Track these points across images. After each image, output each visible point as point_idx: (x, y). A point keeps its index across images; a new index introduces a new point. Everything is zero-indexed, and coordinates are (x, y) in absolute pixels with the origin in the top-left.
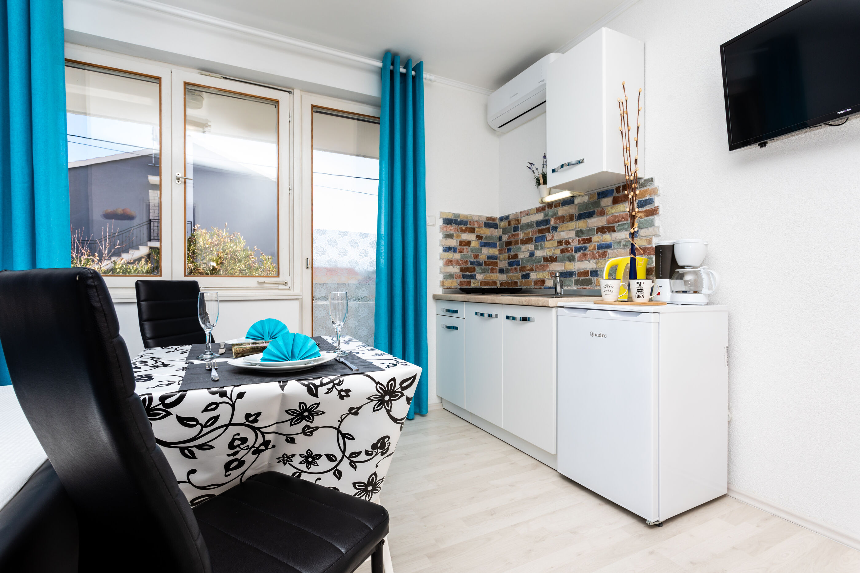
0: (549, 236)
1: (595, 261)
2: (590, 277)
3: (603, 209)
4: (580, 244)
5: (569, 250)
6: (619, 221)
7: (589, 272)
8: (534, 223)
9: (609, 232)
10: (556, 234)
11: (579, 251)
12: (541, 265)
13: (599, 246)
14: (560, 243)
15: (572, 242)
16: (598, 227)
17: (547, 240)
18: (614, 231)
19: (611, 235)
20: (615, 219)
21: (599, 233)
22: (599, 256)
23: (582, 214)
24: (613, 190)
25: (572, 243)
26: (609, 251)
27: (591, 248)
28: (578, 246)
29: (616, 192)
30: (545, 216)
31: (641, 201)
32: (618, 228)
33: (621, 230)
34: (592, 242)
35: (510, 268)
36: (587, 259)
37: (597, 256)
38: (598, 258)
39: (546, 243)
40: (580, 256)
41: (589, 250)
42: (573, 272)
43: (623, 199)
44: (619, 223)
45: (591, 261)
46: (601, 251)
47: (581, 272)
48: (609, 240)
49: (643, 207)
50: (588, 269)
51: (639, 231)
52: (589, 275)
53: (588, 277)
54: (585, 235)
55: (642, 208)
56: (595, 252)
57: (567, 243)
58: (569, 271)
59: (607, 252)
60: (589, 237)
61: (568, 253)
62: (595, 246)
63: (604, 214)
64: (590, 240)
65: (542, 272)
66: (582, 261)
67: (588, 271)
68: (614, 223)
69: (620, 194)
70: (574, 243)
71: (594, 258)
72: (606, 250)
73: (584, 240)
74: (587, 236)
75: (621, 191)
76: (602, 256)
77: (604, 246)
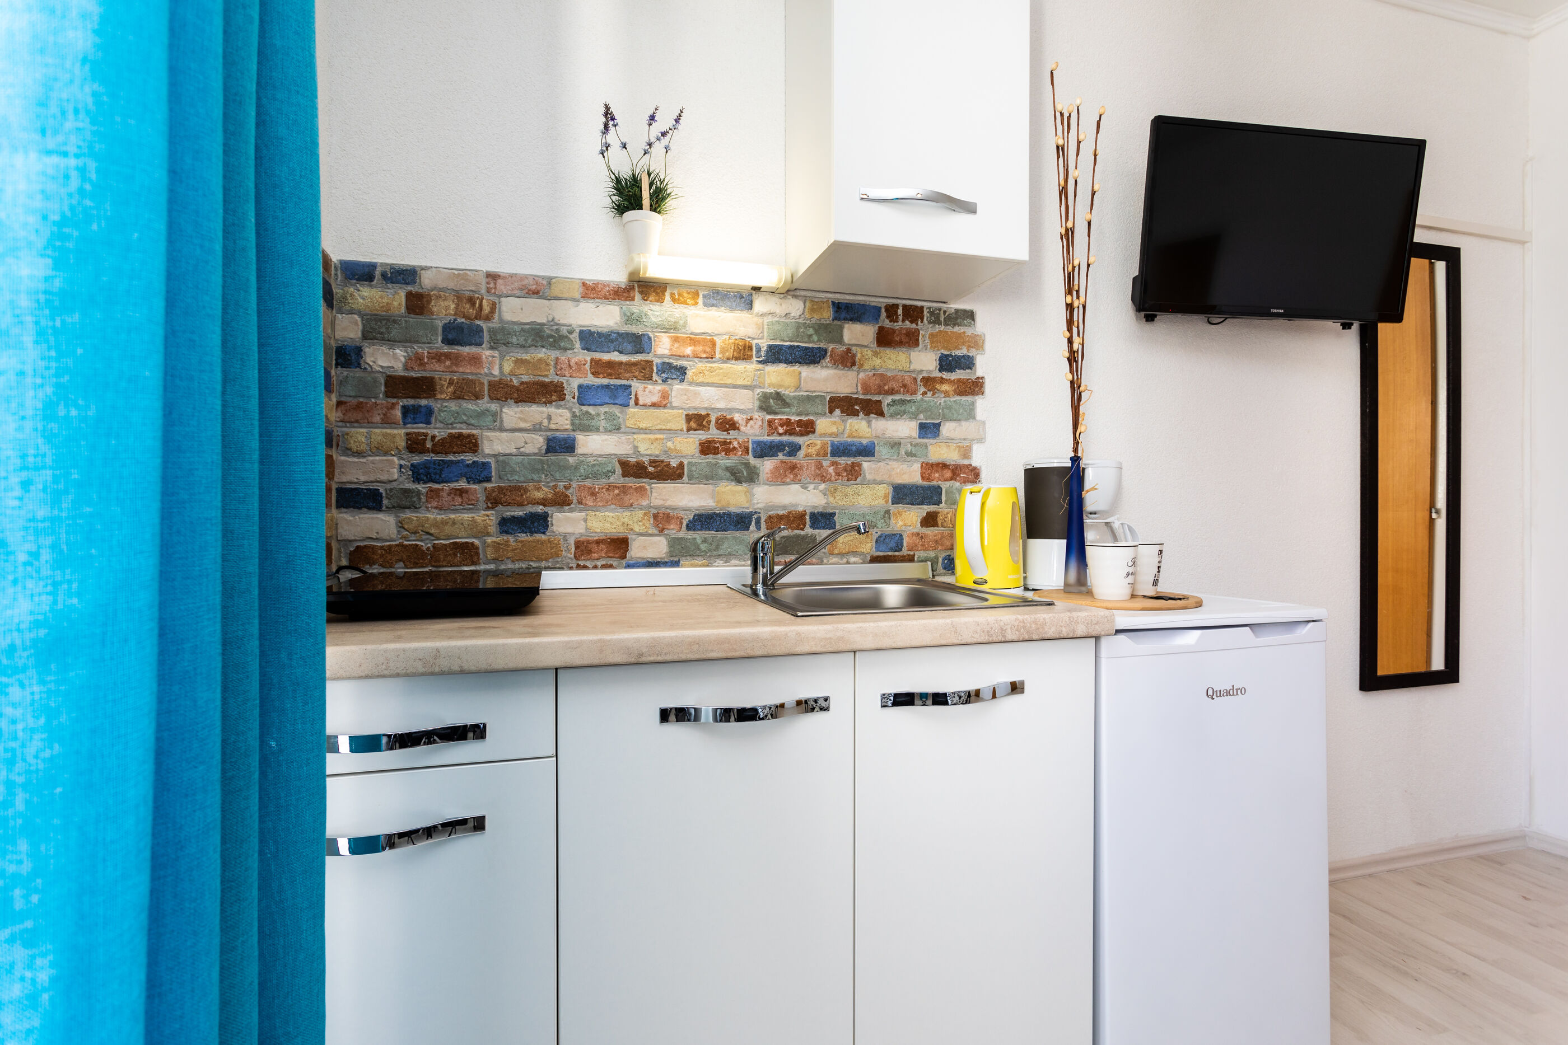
0: (648, 391)
1: (822, 486)
2: (808, 531)
3: (849, 350)
4: (773, 433)
5: (735, 448)
6: (892, 392)
7: (808, 517)
8: (571, 332)
9: (867, 414)
10: (677, 388)
11: (774, 455)
12: (609, 488)
13: (838, 448)
14: (697, 421)
15: (747, 423)
16: (834, 395)
17: (637, 403)
18: (881, 414)
19: (869, 422)
20: (885, 384)
21: (838, 412)
22: (838, 474)
23: (781, 349)
24: (878, 309)
25: (746, 426)
26: (867, 465)
27: (812, 451)
28: (766, 438)
29: (888, 317)
30: (630, 319)
31: (947, 356)
32: (892, 409)
33: (899, 414)
34: (814, 432)
35: (422, 488)
36: (800, 480)
37: (830, 474)
38: (833, 478)
39: (632, 410)
40: (776, 468)
41: (806, 456)
42: (750, 515)
43: (904, 340)
44: (897, 397)
45: (811, 487)
46: (844, 461)
47: (778, 515)
48: (868, 435)
49: (952, 372)
50: (801, 509)
51: (942, 424)
52: (807, 526)
53: (802, 529)
54: (794, 410)
55: (949, 374)
56: (826, 463)
57: (728, 425)
58: (733, 509)
59: (860, 465)
60: (804, 418)
61: (732, 456)
62: (824, 445)
63: (853, 364)
64: (808, 428)
65: (613, 511)
66: (784, 483)
67: (803, 515)
68: (879, 393)
69: (896, 324)
70: (752, 427)
71: (823, 478)
72: (859, 459)
73: (788, 423)
74: (799, 414)
75: (901, 318)
76: (845, 474)
77: (854, 448)
